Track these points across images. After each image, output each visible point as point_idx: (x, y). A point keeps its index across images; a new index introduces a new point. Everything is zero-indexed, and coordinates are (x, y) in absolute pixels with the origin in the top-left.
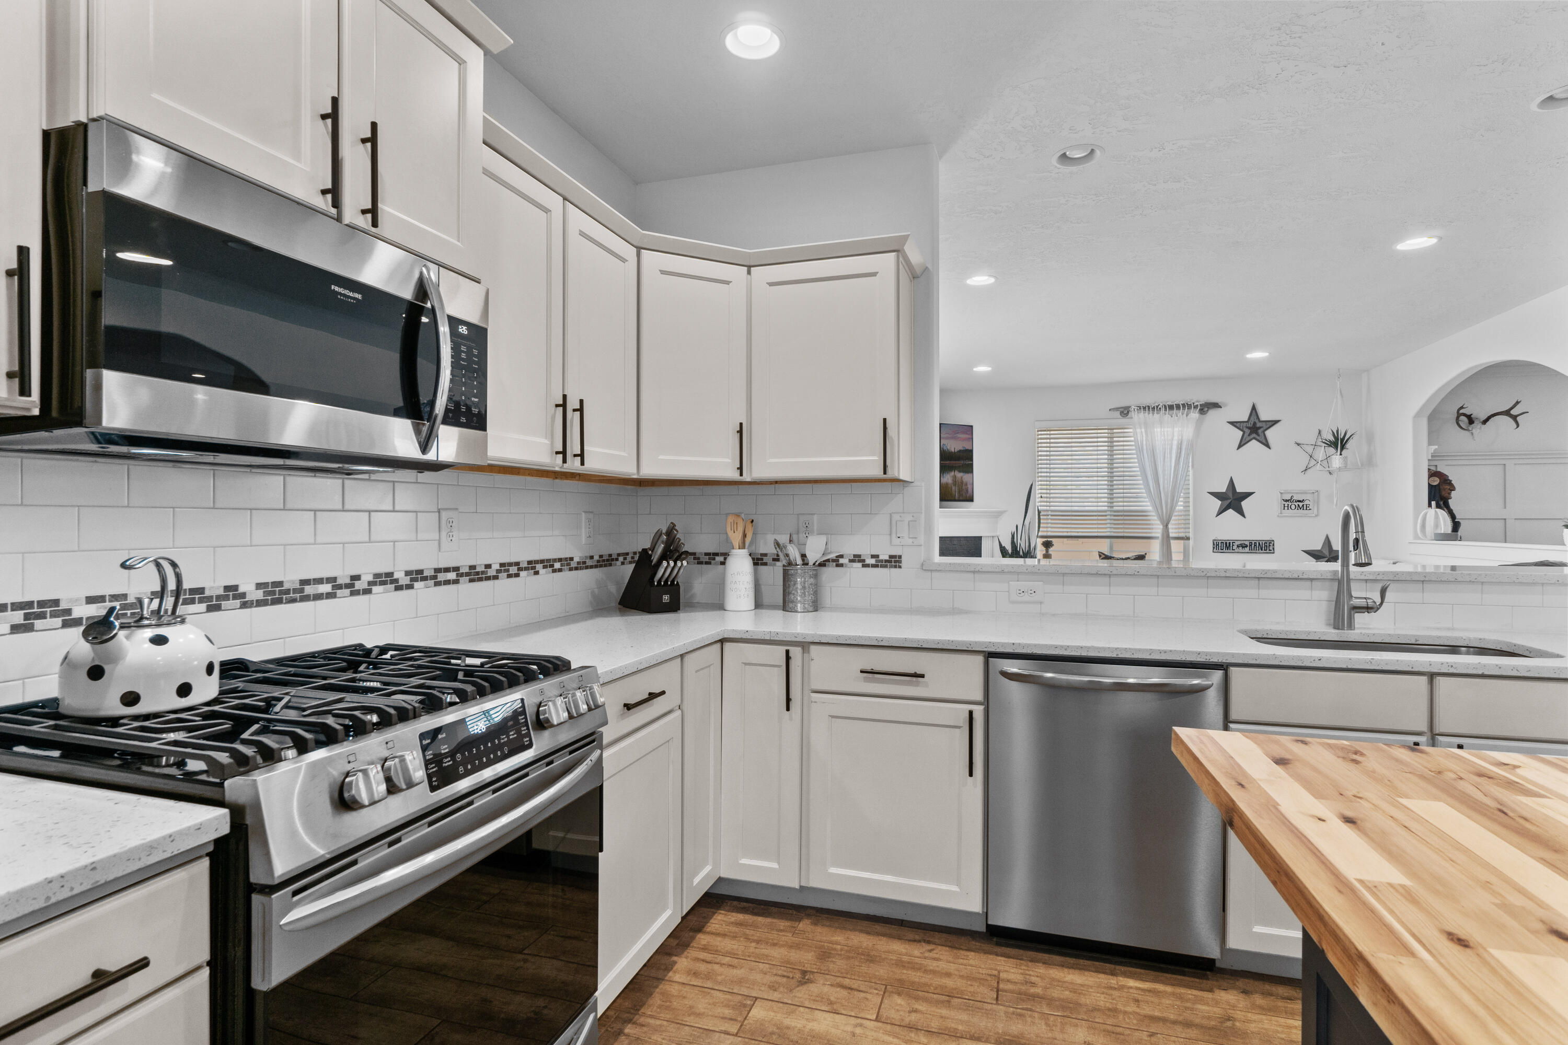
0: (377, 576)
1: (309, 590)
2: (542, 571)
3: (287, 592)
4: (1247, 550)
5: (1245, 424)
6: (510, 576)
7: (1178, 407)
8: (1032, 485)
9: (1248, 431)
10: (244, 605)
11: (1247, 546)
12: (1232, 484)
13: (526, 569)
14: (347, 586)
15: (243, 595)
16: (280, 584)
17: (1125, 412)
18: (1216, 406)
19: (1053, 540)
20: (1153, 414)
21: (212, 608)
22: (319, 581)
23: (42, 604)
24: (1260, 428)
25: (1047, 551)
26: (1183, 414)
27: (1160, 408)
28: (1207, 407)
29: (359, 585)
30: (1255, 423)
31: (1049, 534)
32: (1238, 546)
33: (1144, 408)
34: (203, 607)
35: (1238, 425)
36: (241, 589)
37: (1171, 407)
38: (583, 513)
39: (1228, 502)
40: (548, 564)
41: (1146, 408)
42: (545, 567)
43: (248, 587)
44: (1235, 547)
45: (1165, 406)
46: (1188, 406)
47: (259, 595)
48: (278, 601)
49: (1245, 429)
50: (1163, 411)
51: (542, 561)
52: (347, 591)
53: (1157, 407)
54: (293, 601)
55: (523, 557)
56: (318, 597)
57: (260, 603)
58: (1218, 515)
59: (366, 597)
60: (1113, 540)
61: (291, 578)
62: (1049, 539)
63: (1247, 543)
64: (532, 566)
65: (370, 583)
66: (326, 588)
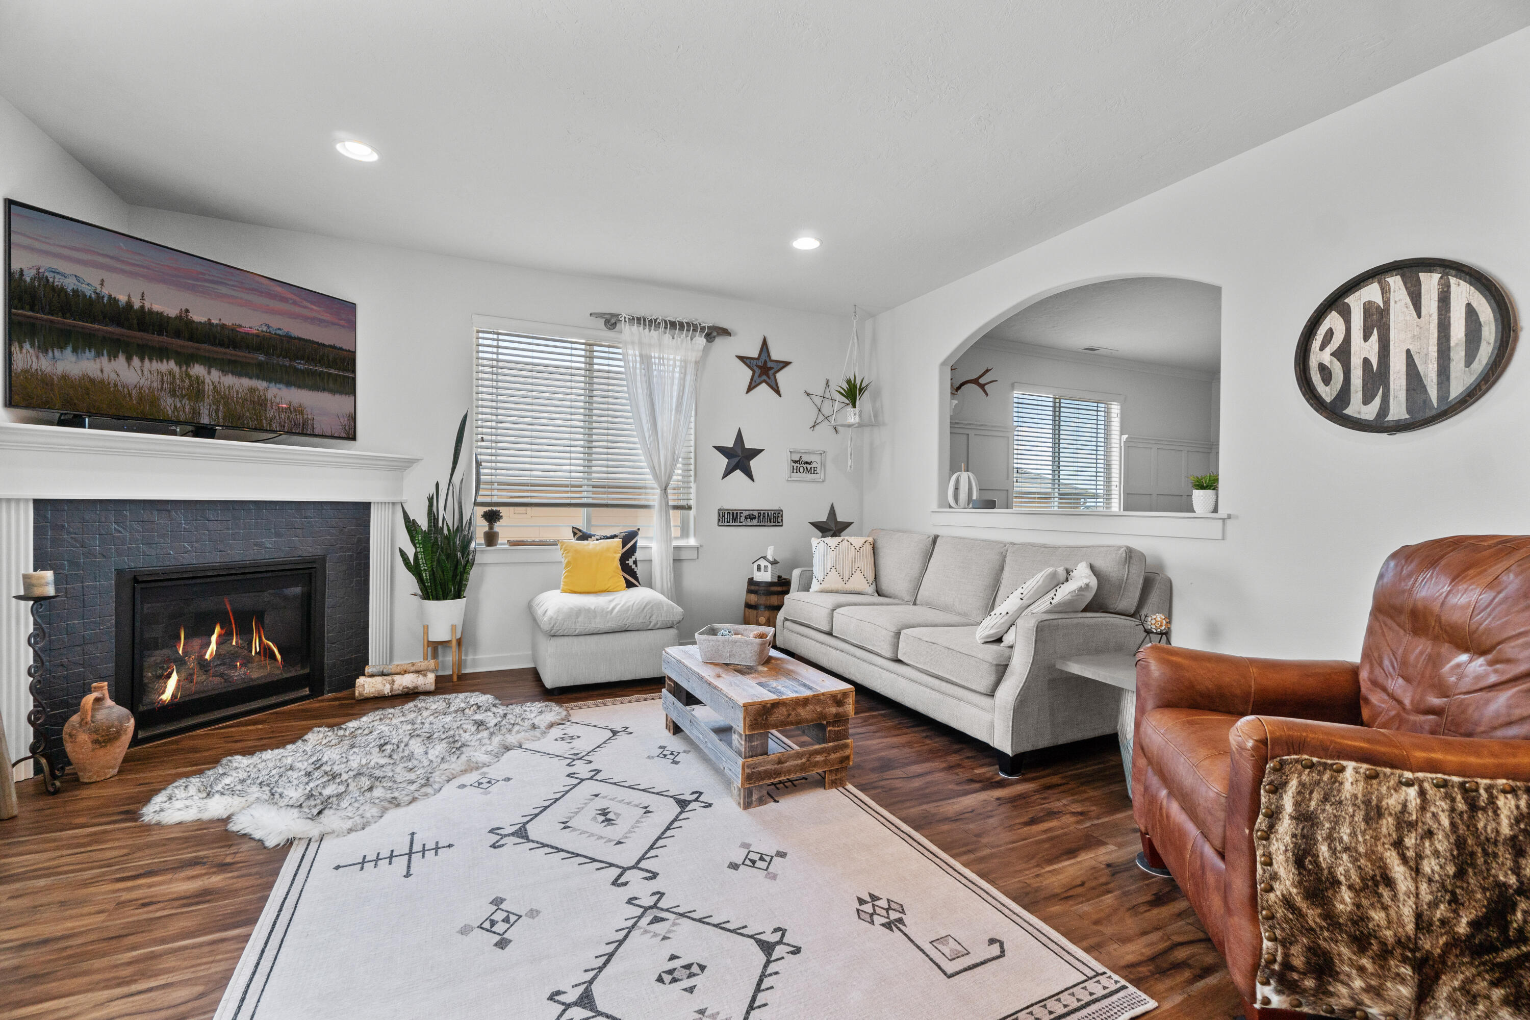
4: (755, 522)
5: (755, 362)
7: (681, 325)
8: (465, 417)
9: (758, 371)
11: (755, 518)
12: (739, 437)
17: (612, 321)
18: (725, 332)
19: (501, 509)
20: (650, 330)
24: (771, 368)
25: (491, 527)
26: (687, 336)
27: (659, 323)
28: (714, 333)
30: (765, 362)
31: (495, 500)
32: (746, 518)
33: (639, 319)
35: (748, 361)
37: (673, 324)
39: (736, 460)
41: (640, 321)
44: (742, 519)
45: (666, 322)
46: (691, 327)
49: (755, 368)
50: (662, 329)
53: (656, 320)
58: (724, 477)
60: (591, 509)
62: (494, 509)
63: (756, 513)
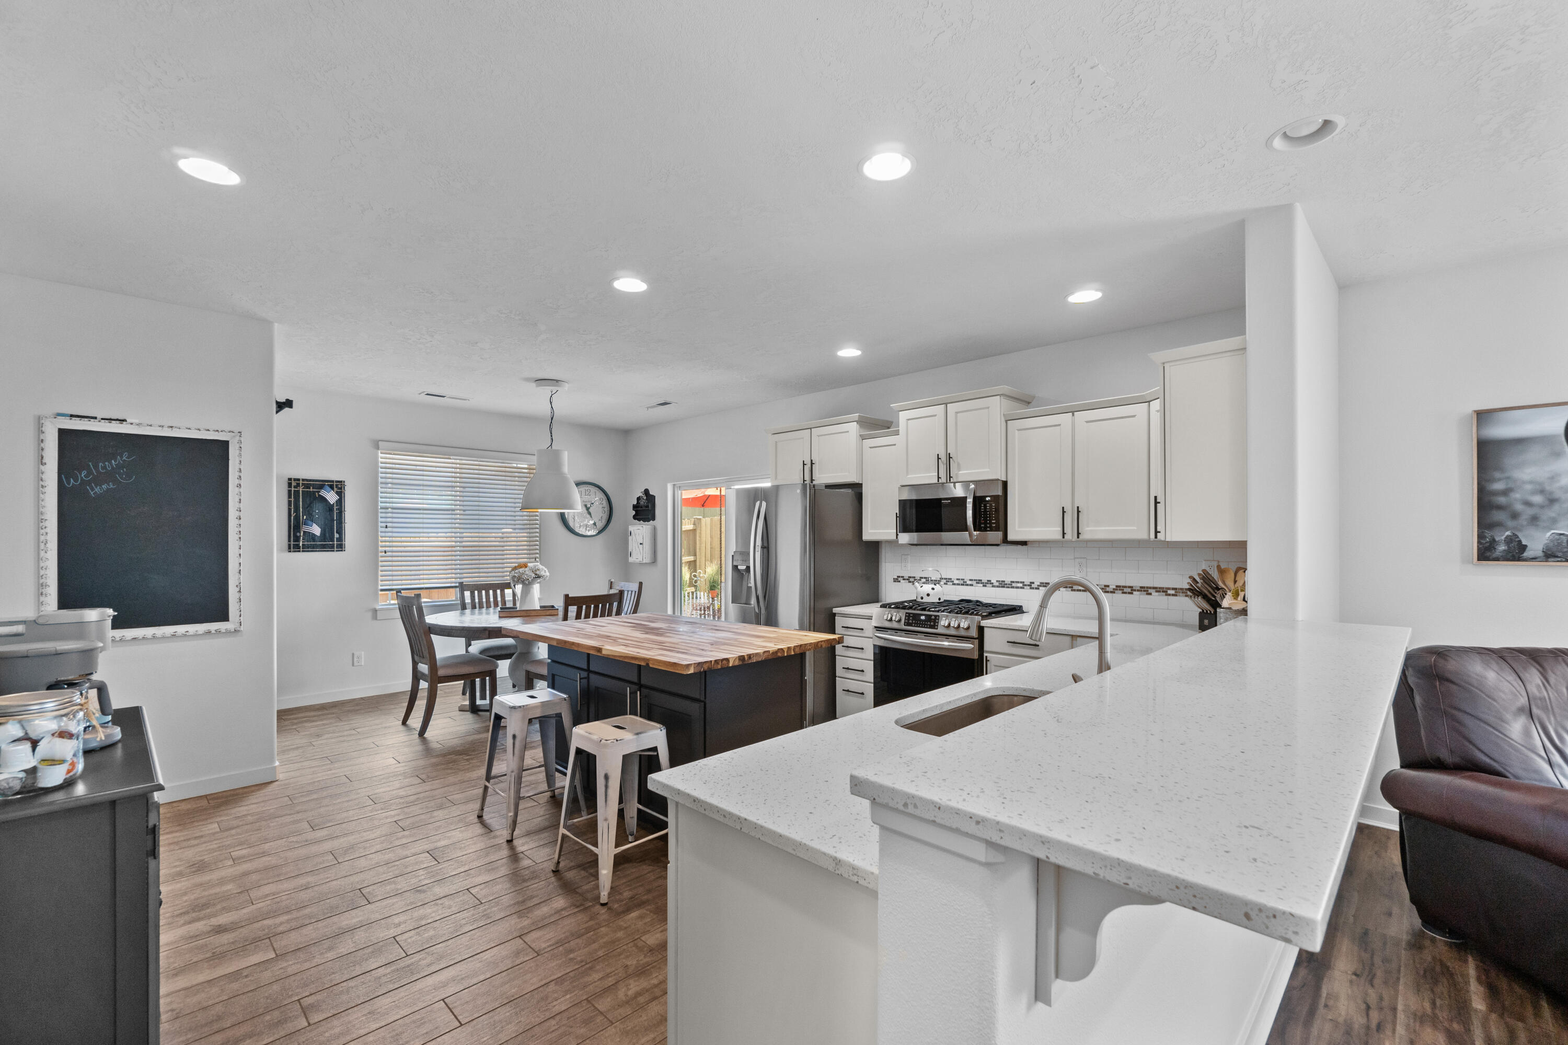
0: (1041, 583)
1: (1014, 585)
2: (1154, 593)
3: (1006, 584)
6: (1124, 593)
10: (993, 586)
13: (1138, 591)
14: (1028, 585)
15: (993, 583)
16: (1004, 581)
21: (984, 586)
22: (1018, 582)
23: (949, 579)
29: (1033, 586)
34: (982, 585)
36: (992, 582)
38: (1204, 562)
40: (1159, 590)
42: (1156, 592)
43: (994, 581)
47: (997, 584)
48: (1004, 587)
51: (1154, 588)
52: (1029, 587)
54: (1008, 587)
55: (1137, 583)
56: (1017, 588)
57: (998, 587)
59: (1037, 590)
61: (1008, 580)
64: (1145, 590)
65: (1038, 586)
66: (1020, 585)
